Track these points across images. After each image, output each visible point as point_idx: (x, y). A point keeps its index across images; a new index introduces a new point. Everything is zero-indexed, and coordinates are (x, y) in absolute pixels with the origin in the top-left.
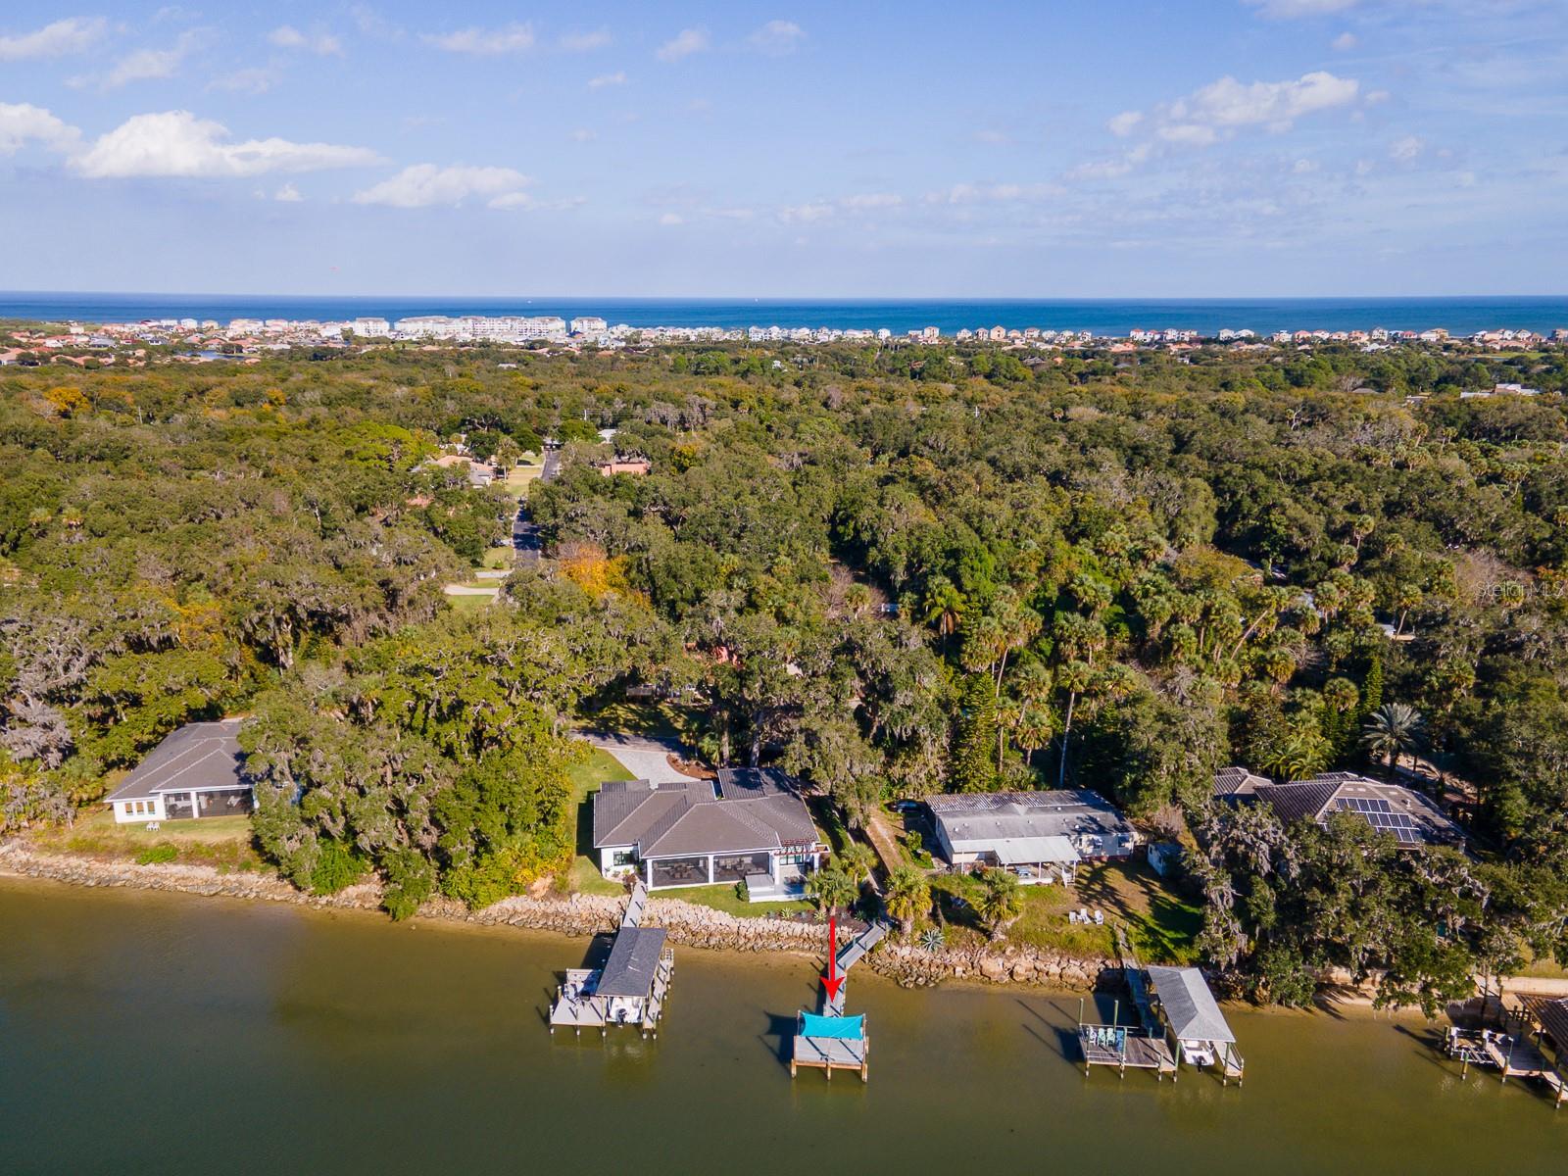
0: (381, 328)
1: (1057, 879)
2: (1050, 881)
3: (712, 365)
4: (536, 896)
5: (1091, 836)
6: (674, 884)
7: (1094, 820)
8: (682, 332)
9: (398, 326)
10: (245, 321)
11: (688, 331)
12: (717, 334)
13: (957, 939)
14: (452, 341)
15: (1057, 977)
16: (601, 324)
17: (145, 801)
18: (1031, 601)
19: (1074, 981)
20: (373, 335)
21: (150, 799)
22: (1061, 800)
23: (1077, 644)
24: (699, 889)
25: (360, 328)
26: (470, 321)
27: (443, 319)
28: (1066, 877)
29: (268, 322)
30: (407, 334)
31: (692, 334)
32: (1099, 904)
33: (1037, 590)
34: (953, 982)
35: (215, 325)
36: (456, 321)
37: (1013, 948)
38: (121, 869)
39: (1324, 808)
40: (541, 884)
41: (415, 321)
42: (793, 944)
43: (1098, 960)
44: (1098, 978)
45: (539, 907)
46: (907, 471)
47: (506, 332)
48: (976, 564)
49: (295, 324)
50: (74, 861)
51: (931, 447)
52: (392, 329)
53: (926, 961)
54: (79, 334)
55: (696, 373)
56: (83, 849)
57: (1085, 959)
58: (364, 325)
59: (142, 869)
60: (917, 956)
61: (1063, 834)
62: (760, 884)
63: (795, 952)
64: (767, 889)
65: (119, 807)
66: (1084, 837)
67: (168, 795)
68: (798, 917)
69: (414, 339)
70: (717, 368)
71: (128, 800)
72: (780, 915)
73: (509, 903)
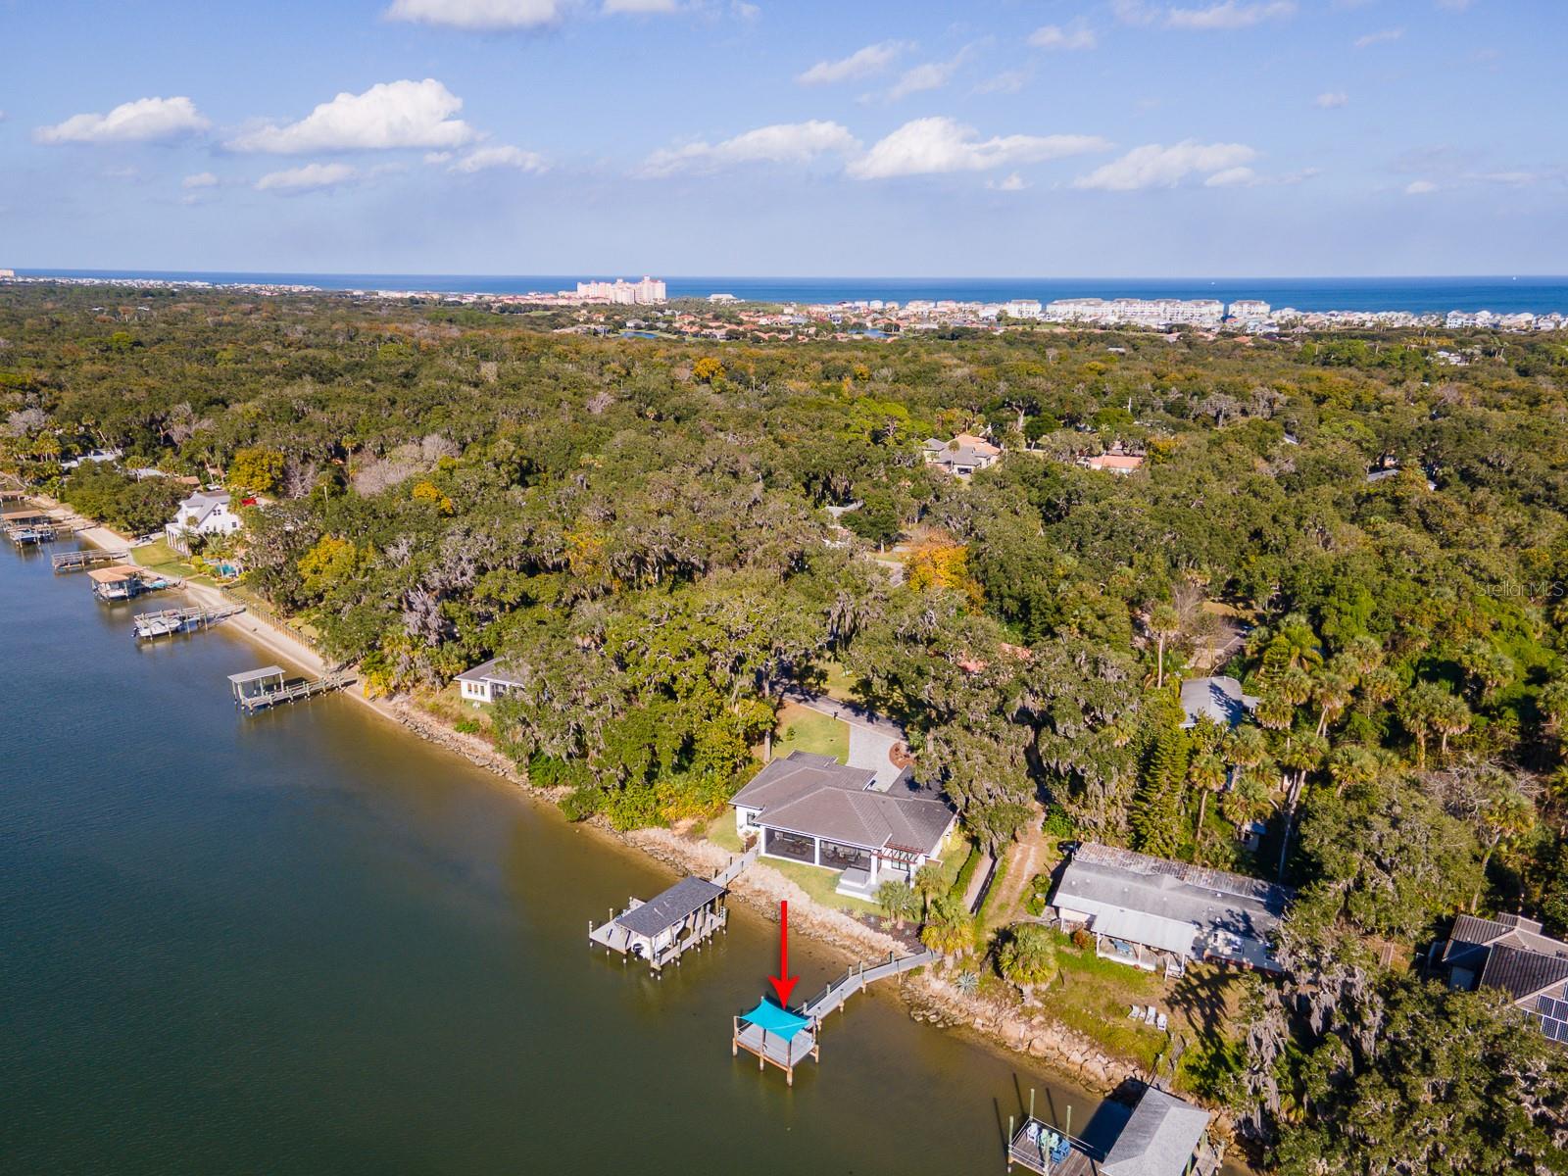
0: (1033, 310)
1: (1161, 970)
2: (1152, 968)
3: (1345, 354)
4: (676, 833)
5: (1231, 936)
6: (784, 855)
7: (1246, 918)
8: (1356, 317)
9: (1050, 308)
10: (919, 303)
11: (1366, 316)
12: (1399, 319)
13: (992, 990)
14: (1095, 324)
15: (1077, 1068)
16: (1263, 308)
17: (479, 684)
18: (1416, 662)
19: (1092, 1078)
20: (1025, 316)
21: (482, 684)
22: (1239, 888)
23: (1426, 721)
24: (803, 866)
25: (1013, 310)
26: (1123, 303)
27: (1093, 301)
28: (1173, 969)
29: (939, 303)
30: (1054, 316)
31: (1369, 319)
32: (1187, 1011)
33: (1428, 650)
34: (966, 1032)
35: (896, 305)
36: (1106, 304)
37: (1042, 1019)
38: (445, 731)
39: (1541, 992)
40: (685, 824)
41: (1067, 303)
42: (848, 943)
43: (1132, 1067)
44: (1121, 1085)
45: (674, 842)
46: (1389, 491)
47: (1150, 315)
48: (1345, 606)
49: (961, 305)
50: (427, 718)
51: (1490, 465)
52: (1043, 310)
53: (951, 1001)
54: (790, 314)
55: (1324, 364)
56: (436, 711)
57: (1117, 1060)
58: (1018, 307)
59: (456, 735)
60: (946, 994)
61: (1195, 923)
62: (853, 879)
63: (844, 951)
64: (858, 885)
65: (464, 684)
66: (1221, 934)
67: (497, 685)
68: (865, 920)
69: (1060, 321)
70: (1349, 359)
71: (470, 682)
72: (849, 913)
73: (655, 833)
